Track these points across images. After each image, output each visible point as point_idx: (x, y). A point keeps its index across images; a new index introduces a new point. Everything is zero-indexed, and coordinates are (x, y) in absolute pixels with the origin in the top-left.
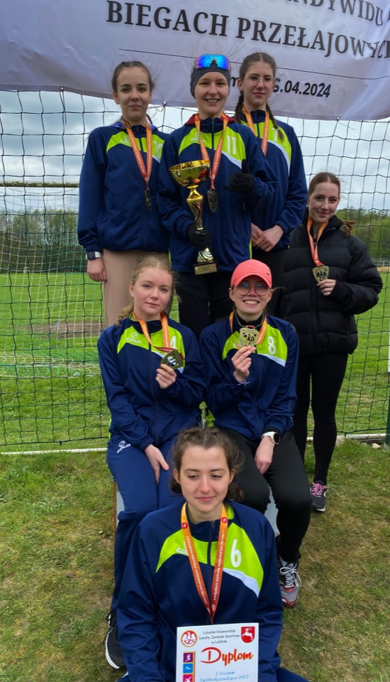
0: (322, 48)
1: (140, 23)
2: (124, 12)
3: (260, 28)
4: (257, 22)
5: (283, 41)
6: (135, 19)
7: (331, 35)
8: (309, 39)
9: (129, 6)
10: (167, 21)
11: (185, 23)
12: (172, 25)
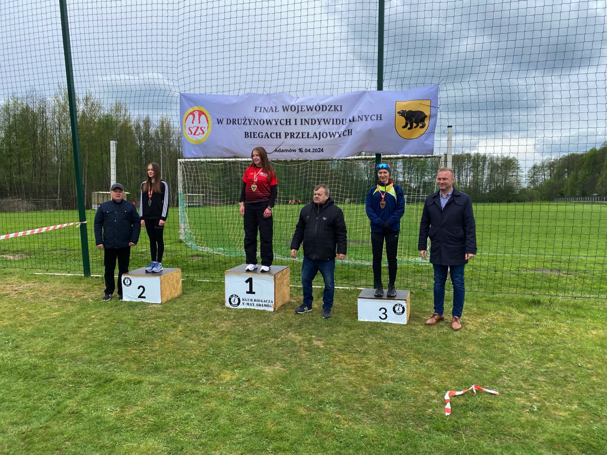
0: (317, 137)
1: (254, 137)
2: (249, 135)
3: (292, 134)
4: (291, 133)
5: (301, 137)
6: (252, 136)
7: (320, 133)
8: (311, 135)
9: (251, 133)
10: (262, 136)
11: (268, 136)
12: (264, 137)
